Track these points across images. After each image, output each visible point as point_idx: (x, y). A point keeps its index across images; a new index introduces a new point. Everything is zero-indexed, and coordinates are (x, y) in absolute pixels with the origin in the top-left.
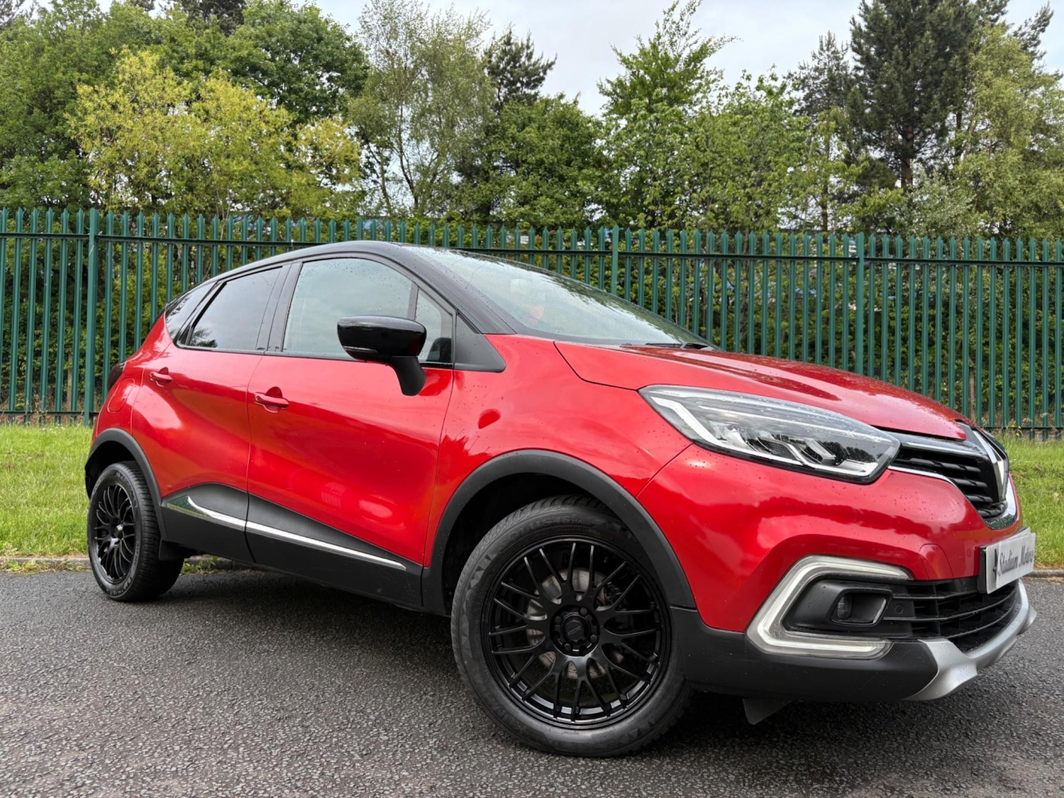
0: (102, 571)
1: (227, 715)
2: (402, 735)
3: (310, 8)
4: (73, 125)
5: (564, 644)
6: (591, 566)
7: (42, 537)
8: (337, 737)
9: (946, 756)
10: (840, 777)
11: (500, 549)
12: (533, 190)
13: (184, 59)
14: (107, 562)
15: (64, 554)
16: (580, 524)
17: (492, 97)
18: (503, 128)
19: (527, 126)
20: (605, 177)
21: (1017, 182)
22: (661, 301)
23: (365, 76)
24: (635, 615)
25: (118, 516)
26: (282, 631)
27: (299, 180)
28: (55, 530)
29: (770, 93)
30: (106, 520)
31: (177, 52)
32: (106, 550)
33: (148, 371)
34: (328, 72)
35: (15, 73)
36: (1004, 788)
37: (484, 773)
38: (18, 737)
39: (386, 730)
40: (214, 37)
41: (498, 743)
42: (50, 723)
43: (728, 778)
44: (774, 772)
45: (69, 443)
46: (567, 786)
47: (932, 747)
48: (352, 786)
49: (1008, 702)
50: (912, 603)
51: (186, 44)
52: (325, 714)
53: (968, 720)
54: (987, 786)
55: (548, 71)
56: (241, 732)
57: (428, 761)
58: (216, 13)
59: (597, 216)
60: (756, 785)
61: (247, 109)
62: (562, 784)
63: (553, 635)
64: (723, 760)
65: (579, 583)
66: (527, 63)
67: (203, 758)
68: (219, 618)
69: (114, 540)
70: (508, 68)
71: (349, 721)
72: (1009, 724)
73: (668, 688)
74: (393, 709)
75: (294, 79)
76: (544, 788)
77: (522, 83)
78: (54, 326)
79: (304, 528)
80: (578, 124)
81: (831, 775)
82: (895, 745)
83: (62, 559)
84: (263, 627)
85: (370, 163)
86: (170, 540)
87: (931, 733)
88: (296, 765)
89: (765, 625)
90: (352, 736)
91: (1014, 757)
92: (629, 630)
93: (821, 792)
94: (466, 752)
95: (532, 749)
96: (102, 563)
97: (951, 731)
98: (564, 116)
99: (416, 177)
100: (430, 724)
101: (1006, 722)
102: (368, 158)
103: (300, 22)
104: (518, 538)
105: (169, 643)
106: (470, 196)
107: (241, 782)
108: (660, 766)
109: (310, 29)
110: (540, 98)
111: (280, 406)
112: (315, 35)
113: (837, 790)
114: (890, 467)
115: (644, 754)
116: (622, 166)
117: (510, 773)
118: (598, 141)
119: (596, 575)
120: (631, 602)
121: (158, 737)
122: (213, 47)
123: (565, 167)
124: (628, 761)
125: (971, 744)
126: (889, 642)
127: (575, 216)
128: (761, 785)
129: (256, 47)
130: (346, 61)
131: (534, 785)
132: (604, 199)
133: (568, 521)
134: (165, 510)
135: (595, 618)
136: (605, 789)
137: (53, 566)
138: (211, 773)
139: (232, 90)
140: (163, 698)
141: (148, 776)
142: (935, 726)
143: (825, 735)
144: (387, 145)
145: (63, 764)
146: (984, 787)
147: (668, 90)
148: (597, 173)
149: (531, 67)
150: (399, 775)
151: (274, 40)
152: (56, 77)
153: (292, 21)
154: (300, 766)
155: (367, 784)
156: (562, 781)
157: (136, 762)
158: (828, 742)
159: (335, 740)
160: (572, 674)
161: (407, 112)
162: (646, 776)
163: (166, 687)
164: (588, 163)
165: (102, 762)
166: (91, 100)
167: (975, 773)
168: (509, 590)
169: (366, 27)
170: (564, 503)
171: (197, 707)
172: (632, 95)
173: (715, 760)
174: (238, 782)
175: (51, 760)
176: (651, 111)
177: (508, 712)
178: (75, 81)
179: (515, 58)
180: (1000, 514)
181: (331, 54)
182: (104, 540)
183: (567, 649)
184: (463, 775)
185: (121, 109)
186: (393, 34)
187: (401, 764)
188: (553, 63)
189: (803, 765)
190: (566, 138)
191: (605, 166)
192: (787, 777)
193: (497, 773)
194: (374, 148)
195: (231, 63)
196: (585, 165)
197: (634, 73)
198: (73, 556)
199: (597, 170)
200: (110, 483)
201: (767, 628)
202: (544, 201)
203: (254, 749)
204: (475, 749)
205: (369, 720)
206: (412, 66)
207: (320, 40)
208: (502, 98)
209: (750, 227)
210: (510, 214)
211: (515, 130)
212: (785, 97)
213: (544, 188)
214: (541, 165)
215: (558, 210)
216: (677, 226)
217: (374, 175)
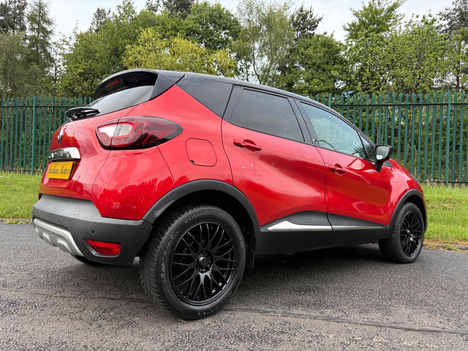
3: (217, 5)
4: (125, 61)
12: (310, 76)
13: (167, 31)
17: (293, 36)
18: (298, 49)
19: (309, 47)
20: (344, 69)
22: (370, 124)
23: (240, 31)
29: (426, 23)
31: (165, 29)
34: (224, 31)
35: (105, 42)
40: (179, 21)
51: (168, 25)
55: (319, 22)
58: (181, 10)
59: (341, 87)
66: (310, 19)
70: (302, 22)
75: (210, 35)
77: (307, 28)
80: (332, 45)
85: (241, 68)
98: (325, 42)
99: (261, 73)
102: (241, 66)
103: (213, 11)
106: (283, 80)
109: (217, 14)
110: (316, 35)
112: (219, 16)
116: (353, 64)
118: (342, 52)
122: (178, 25)
123: (325, 65)
127: (330, 86)
129: (195, 23)
130: (232, 25)
132: (343, 78)
139: (183, 41)
144: (248, 60)
147: (377, 25)
148: (340, 67)
149: (312, 21)
151: (202, 19)
153: (210, 11)
161: (257, 45)
164: (337, 63)
166: (131, 51)
169: (240, 11)
172: (358, 30)
176: (367, 36)
178: (126, 43)
179: (304, 18)
181: (224, 23)
186: (251, 12)
188: (322, 18)
190: (326, 52)
191: (345, 64)
194: (243, 62)
195: (185, 31)
196: (335, 63)
197: (360, 19)
199: (341, 65)
202: (316, 81)
206: (259, 25)
207: (221, 17)
208: (298, 36)
209: (414, 88)
210: (300, 87)
211: (303, 50)
212: (436, 24)
213: (316, 75)
214: (314, 65)
215: (322, 84)
216: (378, 89)
217: (243, 73)
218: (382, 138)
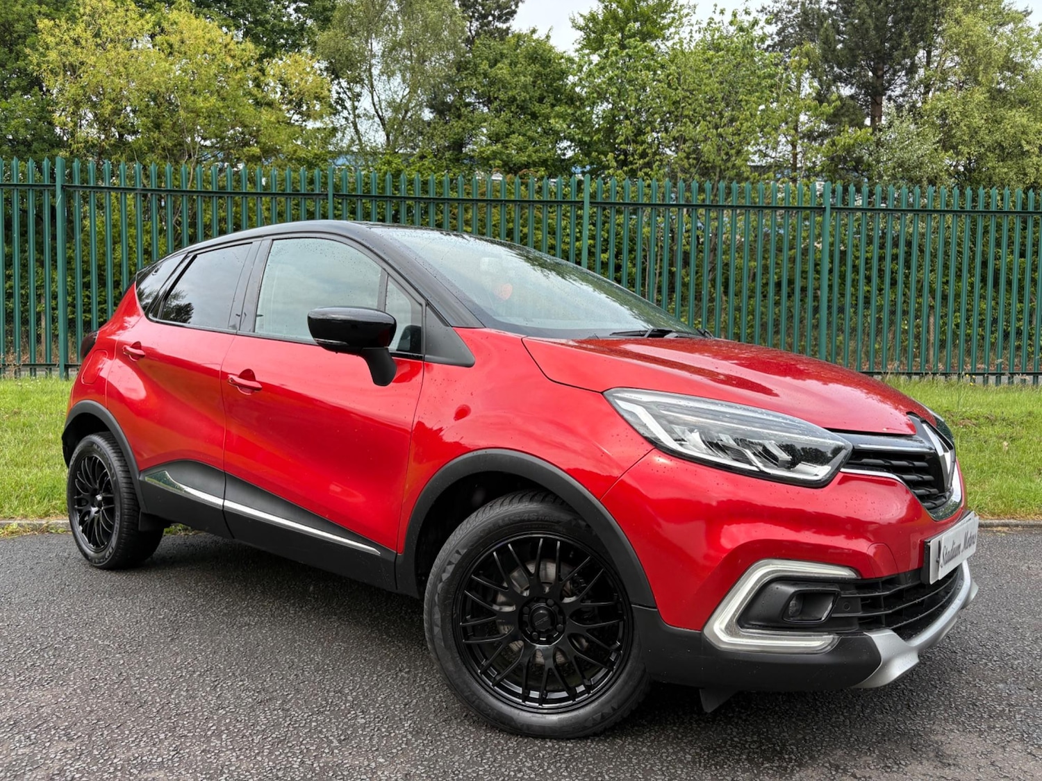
0: (83, 539)
1: (210, 697)
2: (378, 717)
4: (35, 61)
5: (532, 633)
6: (557, 559)
7: (24, 500)
8: (316, 721)
9: (888, 731)
10: (789, 754)
11: (470, 544)
12: (505, 128)
14: (88, 531)
15: (46, 516)
16: (547, 521)
17: (463, 32)
18: (475, 64)
19: (499, 62)
20: (577, 115)
21: (983, 121)
22: (632, 240)
23: (334, 8)
24: (599, 607)
25: (97, 486)
26: (262, 601)
27: (268, 118)
28: (36, 492)
29: (741, 29)
30: (86, 491)
32: (86, 518)
33: (122, 344)
34: (295, 2)
36: (940, 765)
37: (457, 757)
38: (7, 727)
39: (363, 712)
41: (470, 725)
42: (38, 710)
43: (685, 758)
44: (728, 750)
45: (45, 399)
46: (534, 771)
47: (875, 720)
48: (330, 775)
49: (949, 670)
50: (859, 600)
52: (305, 695)
53: (911, 690)
54: (925, 762)
55: (520, 4)
56: (224, 717)
57: (404, 746)
59: (569, 154)
60: (711, 765)
61: (211, 42)
62: (530, 768)
63: (522, 624)
64: (681, 739)
65: (546, 574)
67: (187, 747)
68: (200, 588)
69: (94, 510)
71: (327, 703)
72: (949, 694)
73: (630, 675)
74: (370, 689)
75: (259, 10)
76: (512, 773)
77: (493, 16)
78: (24, 266)
79: (280, 510)
80: (550, 60)
81: (781, 753)
82: (842, 718)
83: (44, 522)
84: (243, 596)
85: (340, 98)
86: (149, 512)
87: (876, 705)
88: (277, 753)
89: (721, 623)
90: (331, 720)
91: (952, 731)
92: (593, 620)
93: (771, 772)
94: (440, 735)
95: (501, 731)
96: (83, 531)
97: (894, 702)
98: (536, 52)
99: (388, 114)
100: (406, 705)
101: (946, 692)
102: (339, 93)
104: (488, 534)
105: (152, 617)
106: (442, 133)
107: (224, 773)
108: (622, 747)
110: (513, 33)
111: (253, 389)
113: (785, 770)
114: (842, 470)
115: (607, 733)
116: (594, 104)
117: (481, 757)
118: (571, 78)
119: (562, 566)
120: (595, 595)
121: (143, 725)
123: (537, 104)
124: (592, 742)
125: (912, 716)
126: (837, 637)
127: (548, 154)
128: (715, 765)
131: (503, 770)
132: (576, 136)
133: (535, 517)
134: (143, 483)
135: (561, 609)
136: (570, 773)
137: (35, 528)
138: (196, 763)
139: (195, 22)
140: (147, 680)
141: (135, 768)
142: (880, 697)
143: (777, 709)
144: (359, 81)
145: (52, 756)
146: (921, 763)
147: (641, 25)
148: (569, 111)
150: (375, 762)
152: (15, 9)
154: (281, 754)
155: (345, 773)
156: (529, 765)
157: (124, 753)
158: (779, 717)
159: (314, 724)
160: (540, 659)
161: (377, 46)
162: (609, 758)
163: (151, 667)
164: (561, 100)
165: (90, 753)
166: (53, 35)
167: (914, 749)
168: (478, 582)
170: (531, 500)
171: (180, 690)
172: (604, 30)
173: (674, 739)
174: (222, 773)
175: (41, 752)
176: (623, 47)
177: (479, 698)
178: (35, 13)
180: (945, 503)
182: (84, 509)
183: (535, 638)
184: (437, 761)
185: (83, 42)
187: (377, 750)
189: (755, 742)
190: (538, 75)
191: (578, 104)
192: (740, 755)
193: (469, 757)
194: (344, 84)
196: (558, 101)
197: (606, 7)
198: (54, 518)
199: (570, 107)
200: (88, 453)
201: (723, 626)
202: (516, 139)
203: (236, 736)
204: (448, 731)
205: (347, 701)
208: (473, 33)
209: (720, 166)
210: (483, 152)
211: (487, 66)
212: (757, 32)
213: (516, 125)
214: (513, 102)
215: (530, 148)
216: (649, 165)
217: (345, 112)
218: (658, 271)
